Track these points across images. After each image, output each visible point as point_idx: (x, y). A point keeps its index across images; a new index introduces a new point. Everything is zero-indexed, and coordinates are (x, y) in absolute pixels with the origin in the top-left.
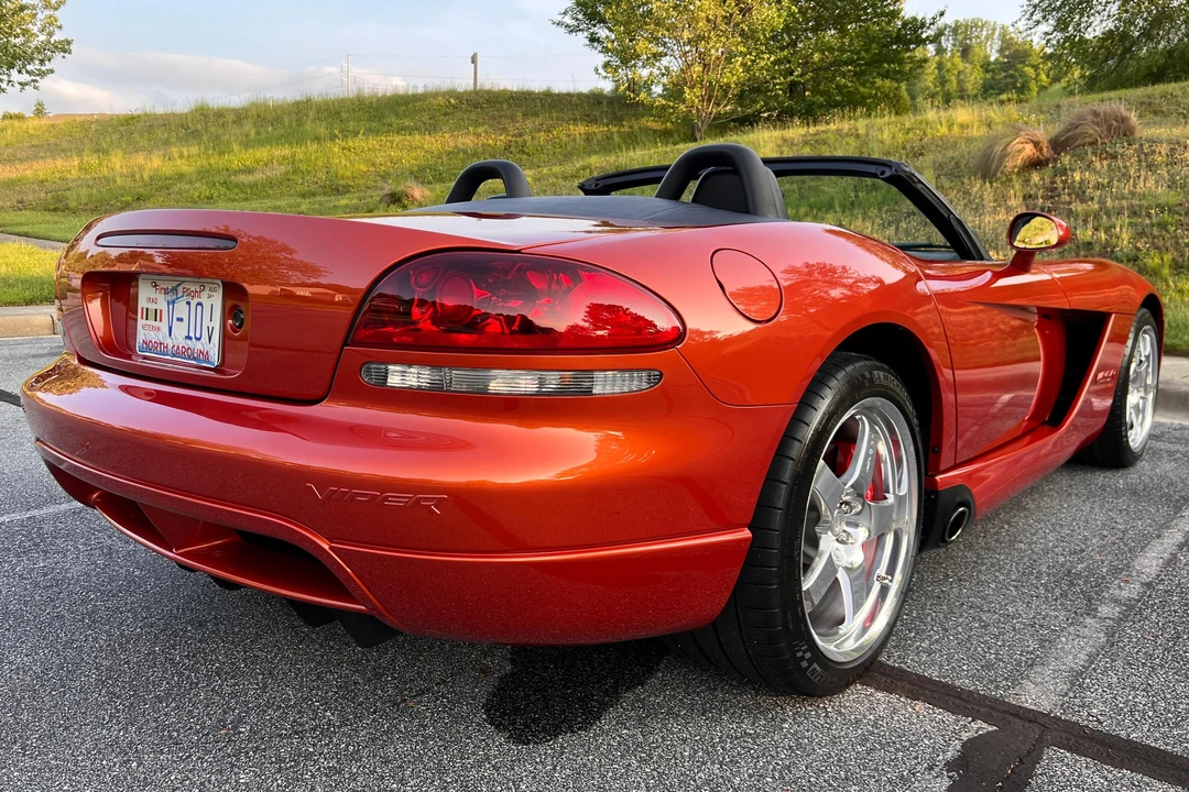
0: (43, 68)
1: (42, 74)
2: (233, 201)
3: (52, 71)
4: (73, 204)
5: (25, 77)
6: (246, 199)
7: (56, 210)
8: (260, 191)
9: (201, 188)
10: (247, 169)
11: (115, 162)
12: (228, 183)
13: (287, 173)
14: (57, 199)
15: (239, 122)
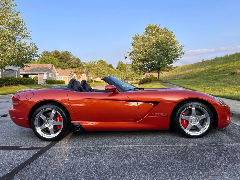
0: (181, 57)
1: (181, 58)
2: (211, 75)
4: (187, 78)
5: (178, 59)
6: (214, 75)
7: (184, 79)
8: (217, 73)
9: (207, 73)
10: (217, 69)
11: (197, 70)
12: (212, 72)
13: (224, 69)
14: (185, 77)
15: (221, 60)
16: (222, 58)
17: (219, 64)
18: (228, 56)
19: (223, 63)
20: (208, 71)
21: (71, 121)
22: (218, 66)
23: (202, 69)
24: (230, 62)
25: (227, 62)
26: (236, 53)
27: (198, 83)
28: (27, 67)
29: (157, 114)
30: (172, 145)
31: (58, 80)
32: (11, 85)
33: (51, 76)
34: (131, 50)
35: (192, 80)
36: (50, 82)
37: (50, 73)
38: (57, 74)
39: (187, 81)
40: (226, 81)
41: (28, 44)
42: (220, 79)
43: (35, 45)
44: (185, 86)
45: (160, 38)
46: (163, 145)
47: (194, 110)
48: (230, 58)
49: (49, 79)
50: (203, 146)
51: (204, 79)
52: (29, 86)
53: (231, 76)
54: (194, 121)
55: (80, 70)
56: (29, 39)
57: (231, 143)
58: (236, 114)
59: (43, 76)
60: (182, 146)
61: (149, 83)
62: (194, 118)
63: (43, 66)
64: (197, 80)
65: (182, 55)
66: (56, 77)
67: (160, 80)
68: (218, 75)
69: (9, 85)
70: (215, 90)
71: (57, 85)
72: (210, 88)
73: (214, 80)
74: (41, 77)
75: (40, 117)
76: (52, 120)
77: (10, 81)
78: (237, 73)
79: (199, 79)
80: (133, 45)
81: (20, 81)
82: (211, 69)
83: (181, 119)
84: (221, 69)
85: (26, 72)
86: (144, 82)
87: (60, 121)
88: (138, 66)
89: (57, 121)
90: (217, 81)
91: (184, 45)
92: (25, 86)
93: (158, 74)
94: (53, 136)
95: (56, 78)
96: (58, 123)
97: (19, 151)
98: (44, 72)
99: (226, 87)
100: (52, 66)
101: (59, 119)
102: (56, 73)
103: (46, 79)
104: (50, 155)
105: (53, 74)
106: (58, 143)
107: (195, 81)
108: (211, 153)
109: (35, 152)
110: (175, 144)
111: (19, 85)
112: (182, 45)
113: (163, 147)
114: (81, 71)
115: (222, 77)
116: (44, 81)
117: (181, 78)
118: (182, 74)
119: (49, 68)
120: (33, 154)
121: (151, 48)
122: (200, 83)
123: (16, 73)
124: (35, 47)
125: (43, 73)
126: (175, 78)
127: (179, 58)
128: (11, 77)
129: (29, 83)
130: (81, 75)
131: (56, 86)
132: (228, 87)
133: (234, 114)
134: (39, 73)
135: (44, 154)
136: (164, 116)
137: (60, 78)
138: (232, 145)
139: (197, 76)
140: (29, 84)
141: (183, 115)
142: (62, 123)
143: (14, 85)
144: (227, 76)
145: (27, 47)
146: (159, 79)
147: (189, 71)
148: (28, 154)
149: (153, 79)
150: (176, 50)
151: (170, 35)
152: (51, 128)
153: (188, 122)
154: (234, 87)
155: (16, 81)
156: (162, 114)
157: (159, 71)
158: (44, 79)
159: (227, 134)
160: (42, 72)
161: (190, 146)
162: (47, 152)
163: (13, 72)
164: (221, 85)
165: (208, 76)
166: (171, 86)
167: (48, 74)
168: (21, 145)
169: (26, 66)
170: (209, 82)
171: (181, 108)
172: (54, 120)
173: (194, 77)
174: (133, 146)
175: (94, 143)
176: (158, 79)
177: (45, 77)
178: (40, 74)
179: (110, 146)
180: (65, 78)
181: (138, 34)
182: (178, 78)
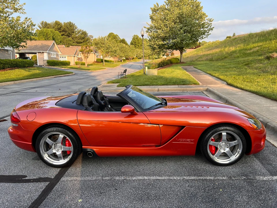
0: (209, 34)
1: (208, 35)
2: (243, 57)
3: (210, 34)
4: (214, 59)
6: (246, 57)
7: (211, 60)
8: (250, 55)
9: (238, 55)
10: (251, 49)
11: (226, 49)
12: (244, 53)
13: (258, 50)
14: (212, 58)
15: (256, 37)
16: (257, 35)
17: (253, 43)
18: (264, 32)
19: (258, 42)
20: (240, 51)
21: (83, 146)
22: (251, 45)
23: (233, 49)
24: (266, 41)
25: (263, 41)
26: (275, 29)
27: (227, 68)
28: (23, 48)
29: (182, 140)
30: (198, 178)
31: (62, 60)
32: (6, 68)
33: (54, 56)
34: (148, 25)
35: (220, 64)
36: (52, 63)
37: (51, 52)
38: (60, 53)
39: (214, 65)
40: (260, 67)
41: (22, 20)
42: (253, 65)
43: (31, 21)
44: (212, 74)
45: (185, 11)
46: (188, 178)
47: (225, 135)
48: (267, 35)
49: (51, 60)
50: (233, 179)
51: (235, 63)
52: (27, 70)
53: (266, 62)
54: (224, 148)
55: (88, 47)
56: (22, 13)
57: (264, 175)
58: (270, 126)
59: (43, 56)
60: (209, 179)
61: (169, 67)
62: (224, 143)
63: (42, 44)
64: (226, 64)
65: (210, 32)
66: (58, 56)
67: (183, 63)
68: (251, 58)
69: (4, 68)
70: (247, 81)
71: (61, 66)
72: (241, 77)
73: (246, 65)
74: (41, 57)
75: (45, 141)
76: (60, 144)
77: (4, 64)
78: (273, 58)
79: (229, 62)
80: (151, 18)
81: (16, 63)
82: (244, 49)
83: (209, 145)
84: (255, 50)
85: (23, 51)
86: (163, 64)
87: (70, 145)
88: (157, 45)
89: (66, 145)
90: (249, 67)
91: (213, 19)
92: (22, 70)
93: (181, 55)
94: (62, 162)
95: (59, 58)
96: (67, 148)
97: (25, 184)
98: (44, 50)
99: (259, 76)
100: (54, 43)
101: (68, 143)
102: (58, 52)
103: (47, 59)
104: (61, 192)
105: (55, 53)
106: (68, 171)
107: (223, 66)
108: (241, 192)
109: (43, 185)
110: (201, 176)
111: (15, 69)
112: (211, 19)
113: (188, 180)
114: (88, 50)
115: (255, 61)
116: (45, 62)
117: (207, 60)
118: (209, 53)
119: (49, 46)
120: (41, 190)
121: (173, 23)
122: (229, 68)
123: (10, 53)
124: (30, 23)
125: (43, 52)
126: (200, 59)
127: (206, 35)
128: (5, 59)
129: (27, 65)
130: (88, 55)
131: (60, 68)
132: (262, 76)
133: (268, 125)
134: (39, 52)
135: (54, 189)
136: (189, 141)
137: (64, 57)
138: (265, 179)
139: (225, 58)
140: (28, 67)
141: (212, 140)
142: (71, 148)
143: (10, 68)
144: (261, 60)
145: (21, 23)
146: (182, 61)
147: (217, 50)
148: (36, 190)
149: (174, 61)
150: (203, 26)
151: (197, 7)
152: (59, 153)
153: (216, 149)
154: (268, 77)
155: (12, 63)
156: (188, 140)
157: (181, 52)
158: (44, 59)
159: (260, 159)
160: (41, 51)
161: (219, 180)
162: (56, 186)
163: (6, 52)
164: (254, 74)
165: (239, 58)
166: (195, 71)
167: (49, 54)
168: (26, 174)
169: (22, 46)
170: (240, 68)
171: (211, 133)
172: (62, 144)
173: (223, 59)
174: (154, 178)
175: (110, 172)
176: (180, 60)
177: (46, 57)
178: (40, 54)
179: (128, 179)
180: (70, 57)
181: (157, 4)
182: (204, 59)
